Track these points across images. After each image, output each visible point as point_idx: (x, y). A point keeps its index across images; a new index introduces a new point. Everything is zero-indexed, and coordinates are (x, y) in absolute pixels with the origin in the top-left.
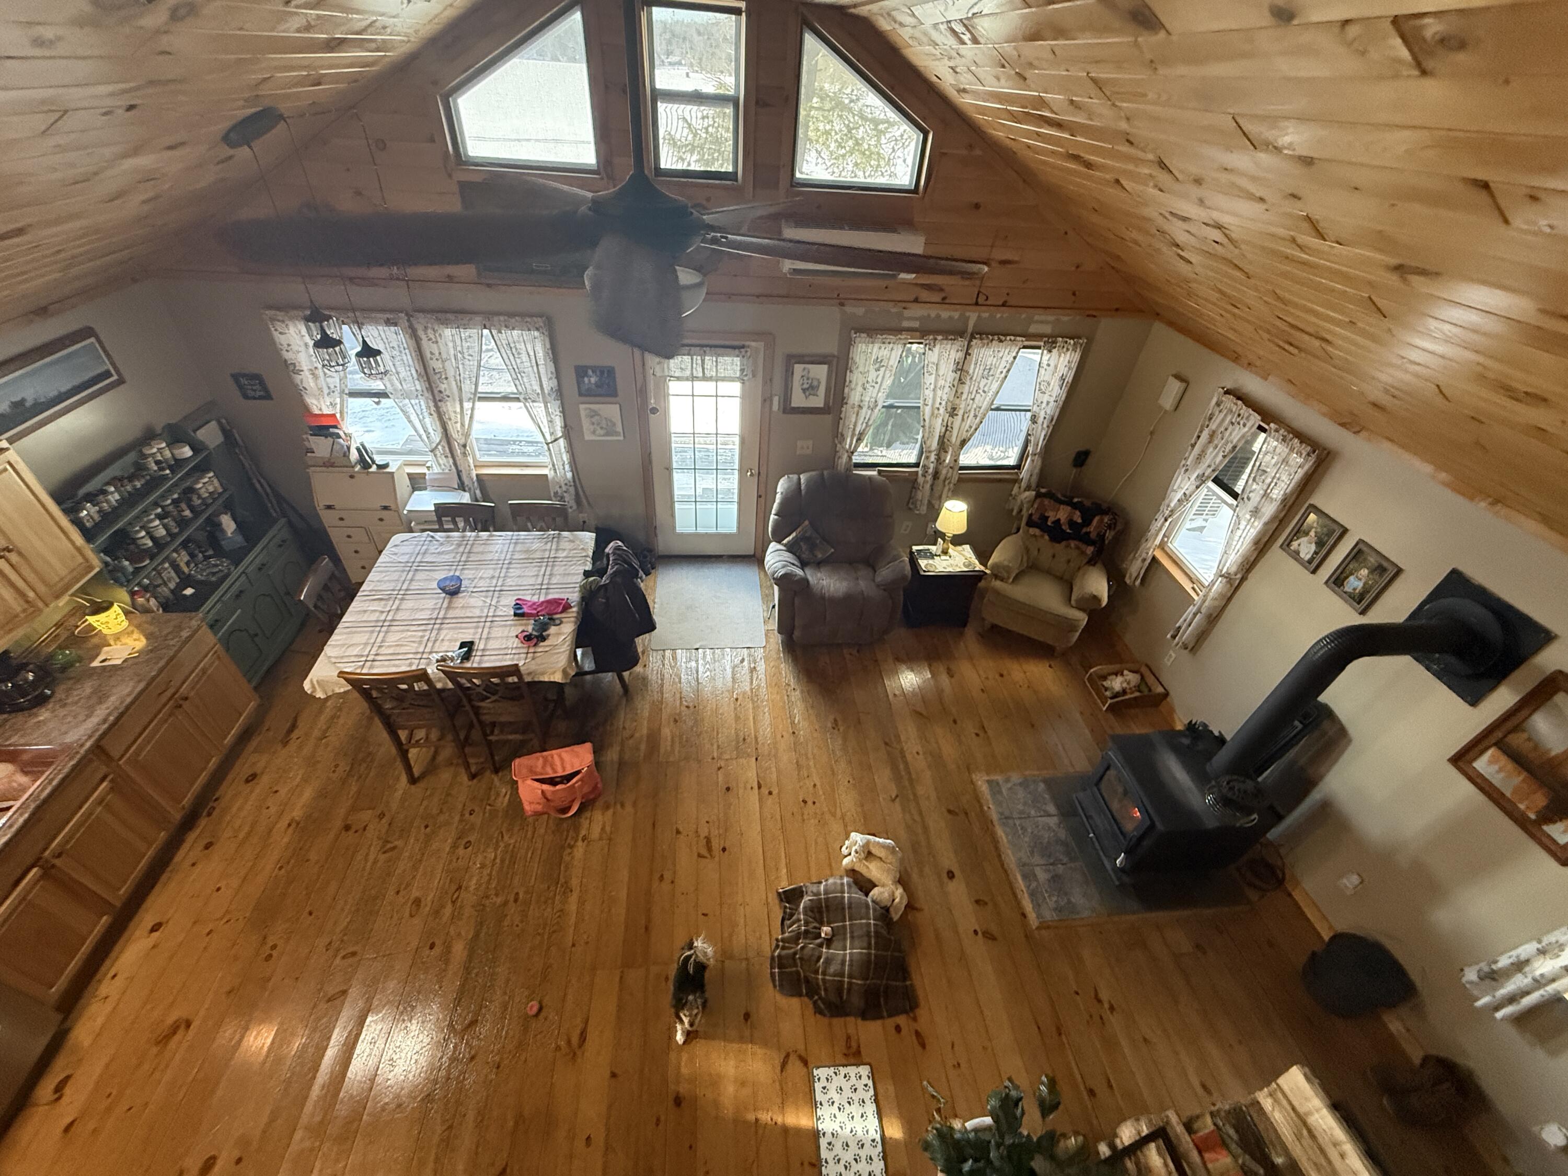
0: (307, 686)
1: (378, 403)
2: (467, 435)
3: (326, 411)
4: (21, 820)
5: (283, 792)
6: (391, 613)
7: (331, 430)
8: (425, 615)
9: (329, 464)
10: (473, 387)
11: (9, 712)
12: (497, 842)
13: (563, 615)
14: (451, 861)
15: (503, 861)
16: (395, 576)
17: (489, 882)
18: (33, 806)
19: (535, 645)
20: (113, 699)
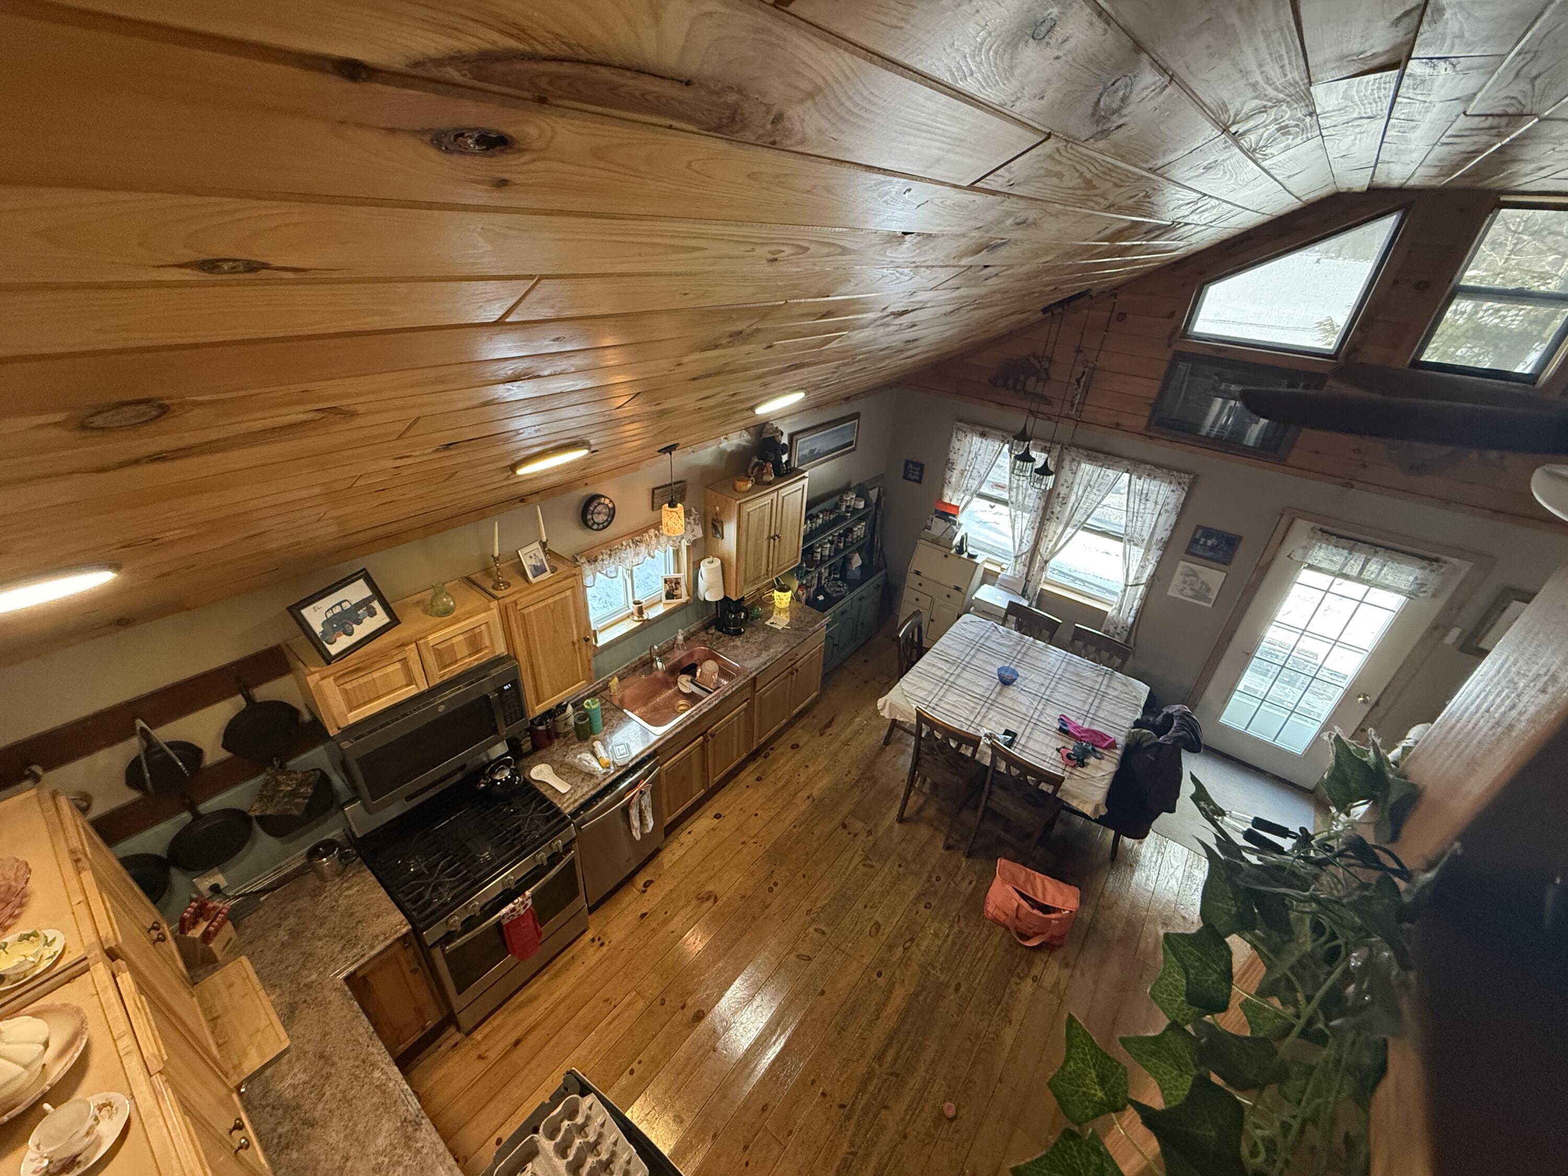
0: (880, 702)
1: (992, 507)
2: (1053, 554)
3: (954, 503)
4: (714, 703)
5: (811, 769)
6: (953, 677)
7: (951, 517)
8: (979, 690)
9: (936, 541)
10: (1085, 517)
11: (723, 632)
12: (953, 921)
13: (1105, 752)
14: (911, 911)
15: (954, 943)
16: (961, 647)
17: (938, 953)
18: (721, 698)
19: (1074, 767)
20: (772, 651)
